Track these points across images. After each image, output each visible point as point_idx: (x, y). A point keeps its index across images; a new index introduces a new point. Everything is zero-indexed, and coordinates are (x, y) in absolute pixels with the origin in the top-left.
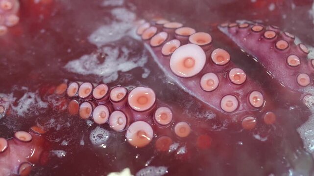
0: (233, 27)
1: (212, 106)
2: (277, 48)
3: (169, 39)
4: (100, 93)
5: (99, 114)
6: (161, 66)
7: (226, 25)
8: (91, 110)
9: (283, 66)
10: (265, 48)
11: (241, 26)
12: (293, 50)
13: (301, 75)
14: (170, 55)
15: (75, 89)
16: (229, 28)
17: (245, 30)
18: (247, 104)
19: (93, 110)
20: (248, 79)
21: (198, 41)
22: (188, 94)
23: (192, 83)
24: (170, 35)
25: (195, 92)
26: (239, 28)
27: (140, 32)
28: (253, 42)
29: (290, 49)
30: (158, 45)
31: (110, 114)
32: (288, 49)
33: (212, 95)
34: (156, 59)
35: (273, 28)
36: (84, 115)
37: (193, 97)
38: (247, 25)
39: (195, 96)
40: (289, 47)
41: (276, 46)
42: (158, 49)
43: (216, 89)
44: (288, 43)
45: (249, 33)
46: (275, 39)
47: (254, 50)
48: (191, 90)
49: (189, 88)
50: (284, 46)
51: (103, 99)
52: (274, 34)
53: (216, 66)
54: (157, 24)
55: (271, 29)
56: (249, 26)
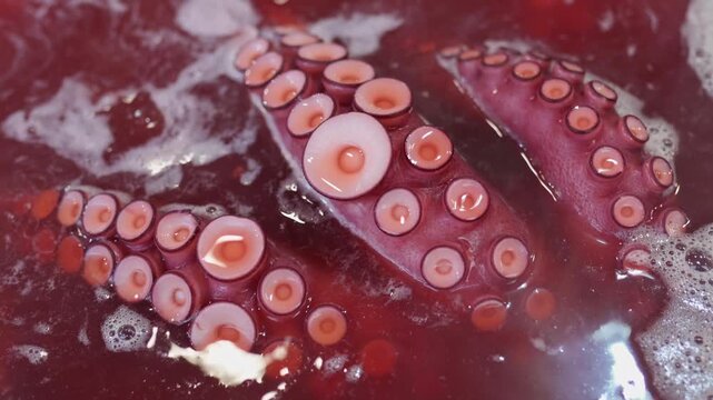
0: (469, 60)
1: (402, 268)
2: (569, 126)
3: (308, 91)
4: (135, 225)
5: (131, 275)
6: (287, 156)
7: (454, 51)
8: (111, 266)
9: (581, 171)
10: (543, 122)
11: (489, 61)
12: (611, 133)
13: (623, 199)
14: (307, 136)
15: (76, 207)
16: (460, 61)
17: (498, 71)
18: (486, 267)
19: (115, 265)
20: (495, 204)
21: (378, 101)
22: (346, 232)
23: (357, 209)
24: (310, 81)
25: (364, 229)
26: (484, 64)
27: (243, 63)
28: (514, 103)
29: (602, 130)
30: (282, 103)
31: (155, 279)
32: (598, 129)
33: (404, 241)
34: (277, 137)
35: (565, 69)
36: (95, 276)
37: (361, 241)
38: (502, 58)
39: (364, 238)
40: (601, 124)
41: (567, 121)
42: (281, 114)
43: (413, 229)
44: (598, 115)
45: (505, 80)
46: (566, 101)
47: (516, 122)
48: (356, 223)
49: (351, 218)
50: (588, 121)
51: (140, 241)
52: (565, 88)
53: (417, 171)
54: (284, 46)
55: (560, 72)
56: (507, 60)
